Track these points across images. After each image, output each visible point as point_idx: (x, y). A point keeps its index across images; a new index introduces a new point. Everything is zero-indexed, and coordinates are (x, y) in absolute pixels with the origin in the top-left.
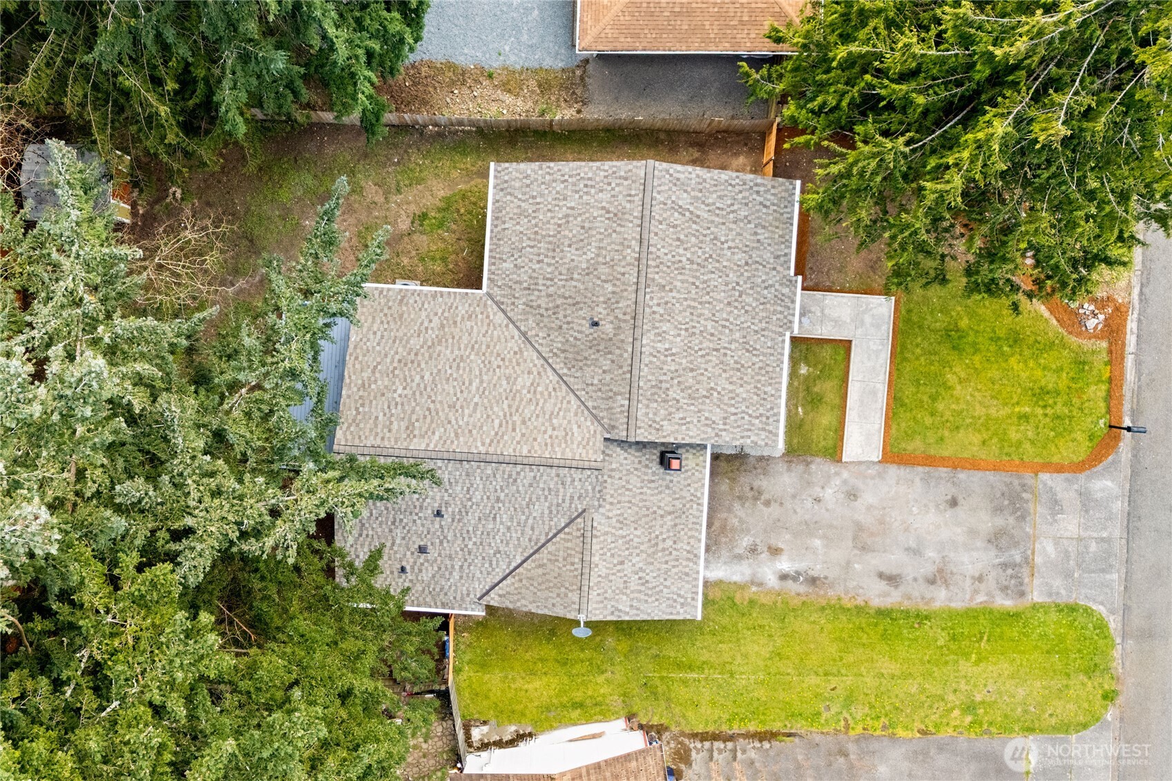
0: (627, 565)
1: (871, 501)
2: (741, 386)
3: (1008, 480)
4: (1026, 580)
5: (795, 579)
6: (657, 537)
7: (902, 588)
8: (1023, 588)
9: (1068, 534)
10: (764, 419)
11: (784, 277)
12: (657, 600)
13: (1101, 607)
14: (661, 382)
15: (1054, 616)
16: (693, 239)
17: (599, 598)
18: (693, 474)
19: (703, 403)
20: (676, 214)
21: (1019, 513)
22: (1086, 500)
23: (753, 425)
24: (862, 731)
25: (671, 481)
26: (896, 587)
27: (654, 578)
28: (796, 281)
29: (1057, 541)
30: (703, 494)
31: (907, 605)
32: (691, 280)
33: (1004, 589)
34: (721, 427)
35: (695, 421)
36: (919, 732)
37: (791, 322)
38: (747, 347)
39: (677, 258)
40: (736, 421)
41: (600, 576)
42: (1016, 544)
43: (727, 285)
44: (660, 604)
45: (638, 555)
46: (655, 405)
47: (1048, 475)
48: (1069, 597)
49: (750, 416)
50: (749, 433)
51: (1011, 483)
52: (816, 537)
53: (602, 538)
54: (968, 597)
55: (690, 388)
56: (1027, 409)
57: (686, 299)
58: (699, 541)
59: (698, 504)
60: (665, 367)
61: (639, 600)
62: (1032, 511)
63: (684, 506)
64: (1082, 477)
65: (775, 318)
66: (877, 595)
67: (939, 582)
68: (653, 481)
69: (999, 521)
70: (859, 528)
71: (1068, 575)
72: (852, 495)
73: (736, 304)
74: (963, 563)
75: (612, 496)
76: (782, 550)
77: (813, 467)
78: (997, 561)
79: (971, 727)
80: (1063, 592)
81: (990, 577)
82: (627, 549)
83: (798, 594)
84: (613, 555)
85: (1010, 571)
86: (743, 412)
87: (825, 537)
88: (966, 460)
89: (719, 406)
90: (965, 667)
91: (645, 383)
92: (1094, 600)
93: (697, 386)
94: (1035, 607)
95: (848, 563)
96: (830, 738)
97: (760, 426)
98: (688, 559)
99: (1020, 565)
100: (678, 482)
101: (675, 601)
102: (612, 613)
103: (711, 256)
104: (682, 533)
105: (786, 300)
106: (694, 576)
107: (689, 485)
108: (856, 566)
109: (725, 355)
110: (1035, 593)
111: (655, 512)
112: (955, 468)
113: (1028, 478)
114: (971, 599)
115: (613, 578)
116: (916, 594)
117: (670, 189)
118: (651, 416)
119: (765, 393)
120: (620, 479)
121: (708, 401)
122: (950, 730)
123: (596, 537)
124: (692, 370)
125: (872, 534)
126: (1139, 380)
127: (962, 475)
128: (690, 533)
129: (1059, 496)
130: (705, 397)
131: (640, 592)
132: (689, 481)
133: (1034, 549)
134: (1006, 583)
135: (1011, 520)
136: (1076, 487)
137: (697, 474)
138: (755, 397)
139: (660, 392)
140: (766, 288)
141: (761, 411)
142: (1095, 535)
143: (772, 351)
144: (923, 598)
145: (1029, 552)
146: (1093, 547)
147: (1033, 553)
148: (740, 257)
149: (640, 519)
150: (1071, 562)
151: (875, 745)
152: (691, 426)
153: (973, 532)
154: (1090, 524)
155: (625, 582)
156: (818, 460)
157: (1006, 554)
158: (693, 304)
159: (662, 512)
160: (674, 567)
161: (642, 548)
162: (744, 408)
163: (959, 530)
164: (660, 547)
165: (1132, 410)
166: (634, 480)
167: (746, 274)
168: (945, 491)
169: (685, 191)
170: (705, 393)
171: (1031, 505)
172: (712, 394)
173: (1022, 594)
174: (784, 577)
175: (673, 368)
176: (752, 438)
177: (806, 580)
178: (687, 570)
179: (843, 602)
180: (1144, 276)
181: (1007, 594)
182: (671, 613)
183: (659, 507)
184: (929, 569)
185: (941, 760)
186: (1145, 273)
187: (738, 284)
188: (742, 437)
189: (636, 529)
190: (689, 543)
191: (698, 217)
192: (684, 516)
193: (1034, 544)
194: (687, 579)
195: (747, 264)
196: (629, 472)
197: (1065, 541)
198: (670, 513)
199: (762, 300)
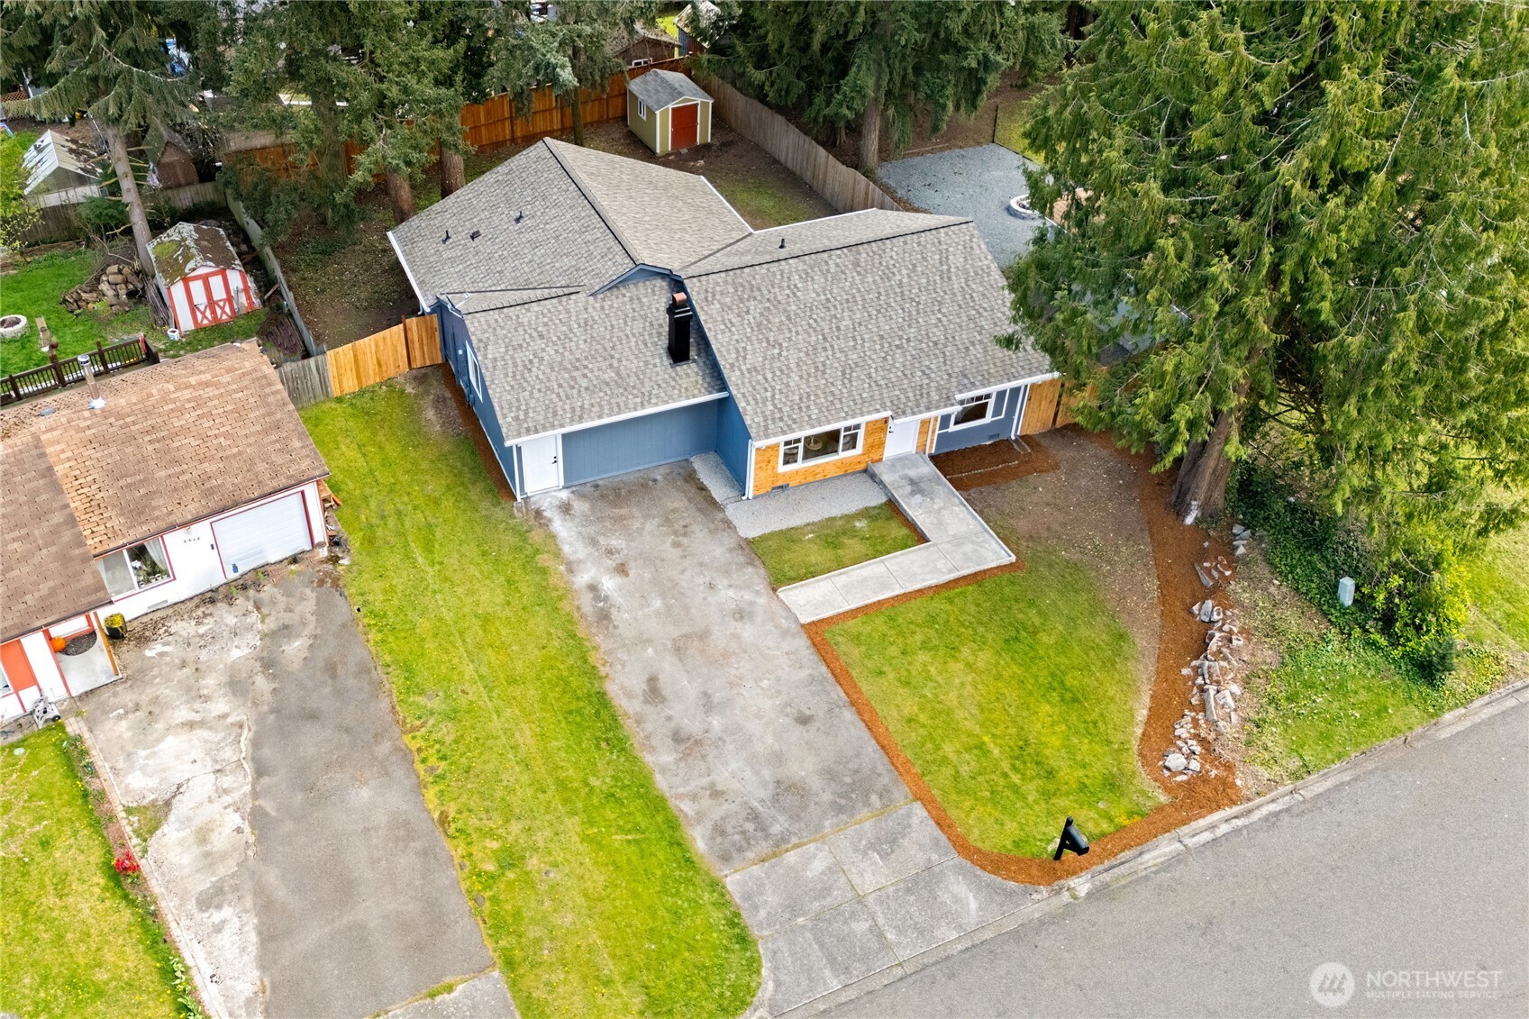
0: (540, 343)
1: (746, 634)
2: (801, 377)
3: (880, 769)
4: (750, 855)
5: (597, 598)
6: (586, 367)
7: (648, 709)
8: (735, 855)
9: (856, 880)
10: (777, 415)
11: (949, 389)
12: (512, 387)
13: (771, 985)
14: (759, 289)
15: (717, 916)
16: (924, 281)
17: (492, 322)
18: (674, 388)
19: (760, 341)
20: (937, 257)
21: (843, 802)
22: (923, 883)
23: (764, 403)
24: (414, 749)
25: (655, 366)
26: (646, 702)
27: (537, 377)
28: (952, 405)
29: (836, 868)
30: (656, 404)
31: (628, 725)
32: (882, 290)
33: (719, 830)
34: (744, 368)
35: (736, 337)
36: (442, 813)
37: (904, 413)
38: (848, 371)
39: (895, 270)
40: (758, 382)
41: (518, 316)
42: (795, 817)
43: (901, 328)
44: (509, 392)
45: (557, 351)
46: (732, 290)
47: (925, 814)
48: (760, 926)
49: (773, 396)
50: (752, 402)
51: (879, 775)
52: (664, 599)
53: (560, 308)
54: (681, 790)
55: (769, 322)
56: (996, 752)
57: (859, 291)
58: (600, 417)
59: (642, 403)
60: (777, 290)
61: (505, 366)
62: (858, 817)
63: (634, 387)
64: (955, 859)
65: (897, 393)
66: (624, 686)
67: (682, 748)
68: (646, 345)
69: (815, 783)
70: (704, 635)
71: (793, 908)
72: (741, 615)
73: (886, 345)
74: (726, 764)
75: (611, 306)
76: (627, 575)
77: (750, 569)
78: (756, 804)
79: (479, 875)
80: (762, 914)
81: (726, 806)
82: (559, 338)
83: (578, 608)
84: (546, 324)
85: (750, 827)
86: (773, 388)
87: (669, 608)
88: (873, 711)
89: (765, 359)
90: (573, 825)
91: (749, 275)
92: (776, 968)
93: (774, 329)
94: (715, 885)
95: (649, 641)
96: (389, 718)
97: (768, 413)
98: (573, 410)
99: (767, 836)
100: (658, 374)
101: (518, 409)
102: (480, 341)
103: (918, 303)
104: (601, 394)
105: (925, 400)
106: (556, 423)
107: (659, 386)
108: (650, 650)
109: (825, 349)
110: (737, 876)
111: (612, 357)
112: (853, 704)
113: (900, 793)
114: (679, 797)
115: (520, 329)
116: (649, 727)
117: (958, 244)
118: (718, 289)
119: (808, 407)
120: (634, 310)
121: (764, 344)
122: (461, 851)
123: (560, 302)
124: (789, 318)
125: (702, 652)
126: (1156, 872)
127: (849, 715)
128: (604, 403)
129: (905, 842)
130: (768, 341)
131: (515, 365)
132: (664, 385)
133: (805, 844)
134: (729, 829)
135: (827, 797)
136: (934, 857)
137: (676, 391)
138: (797, 397)
139: (747, 292)
140: (923, 372)
141: (786, 409)
142: (881, 921)
143: (859, 401)
144: (647, 738)
145: (794, 840)
146: (861, 927)
147: (796, 846)
148: (938, 334)
149: (598, 343)
150: (816, 904)
151: (399, 772)
152: (728, 334)
153: (777, 758)
154: (893, 905)
155: (521, 346)
156: (762, 571)
157: (773, 812)
158: (859, 299)
159: (615, 365)
160: (558, 395)
161: (567, 354)
162: (778, 387)
163: (770, 741)
164: (575, 374)
165: (1106, 886)
166: (638, 325)
167: (924, 345)
168: (814, 705)
169: (966, 260)
170: (772, 339)
171: (865, 812)
172: (774, 347)
173: (726, 858)
174: (593, 588)
175: (780, 298)
176: (748, 408)
177: (602, 609)
178: (560, 412)
179: (593, 653)
180: (1303, 807)
181: (713, 838)
182: (502, 408)
183: (620, 361)
184: (693, 726)
185: (407, 861)
186: (1308, 805)
187: (908, 340)
188: (744, 396)
189: (585, 341)
190: (592, 405)
191: (949, 278)
192: (621, 390)
193: (811, 842)
194: (550, 415)
195: (936, 343)
196: (645, 318)
197: (843, 880)
198: (618, 374)
199: (908, 372)
